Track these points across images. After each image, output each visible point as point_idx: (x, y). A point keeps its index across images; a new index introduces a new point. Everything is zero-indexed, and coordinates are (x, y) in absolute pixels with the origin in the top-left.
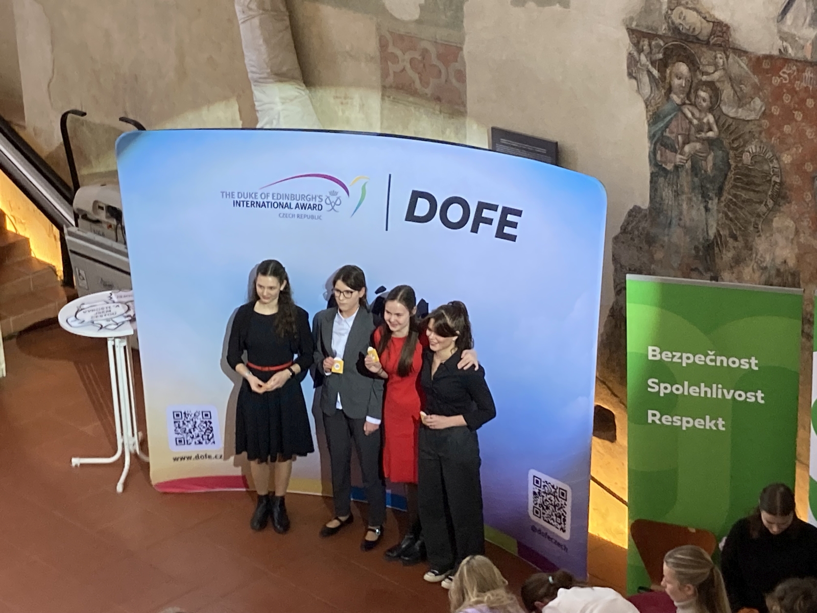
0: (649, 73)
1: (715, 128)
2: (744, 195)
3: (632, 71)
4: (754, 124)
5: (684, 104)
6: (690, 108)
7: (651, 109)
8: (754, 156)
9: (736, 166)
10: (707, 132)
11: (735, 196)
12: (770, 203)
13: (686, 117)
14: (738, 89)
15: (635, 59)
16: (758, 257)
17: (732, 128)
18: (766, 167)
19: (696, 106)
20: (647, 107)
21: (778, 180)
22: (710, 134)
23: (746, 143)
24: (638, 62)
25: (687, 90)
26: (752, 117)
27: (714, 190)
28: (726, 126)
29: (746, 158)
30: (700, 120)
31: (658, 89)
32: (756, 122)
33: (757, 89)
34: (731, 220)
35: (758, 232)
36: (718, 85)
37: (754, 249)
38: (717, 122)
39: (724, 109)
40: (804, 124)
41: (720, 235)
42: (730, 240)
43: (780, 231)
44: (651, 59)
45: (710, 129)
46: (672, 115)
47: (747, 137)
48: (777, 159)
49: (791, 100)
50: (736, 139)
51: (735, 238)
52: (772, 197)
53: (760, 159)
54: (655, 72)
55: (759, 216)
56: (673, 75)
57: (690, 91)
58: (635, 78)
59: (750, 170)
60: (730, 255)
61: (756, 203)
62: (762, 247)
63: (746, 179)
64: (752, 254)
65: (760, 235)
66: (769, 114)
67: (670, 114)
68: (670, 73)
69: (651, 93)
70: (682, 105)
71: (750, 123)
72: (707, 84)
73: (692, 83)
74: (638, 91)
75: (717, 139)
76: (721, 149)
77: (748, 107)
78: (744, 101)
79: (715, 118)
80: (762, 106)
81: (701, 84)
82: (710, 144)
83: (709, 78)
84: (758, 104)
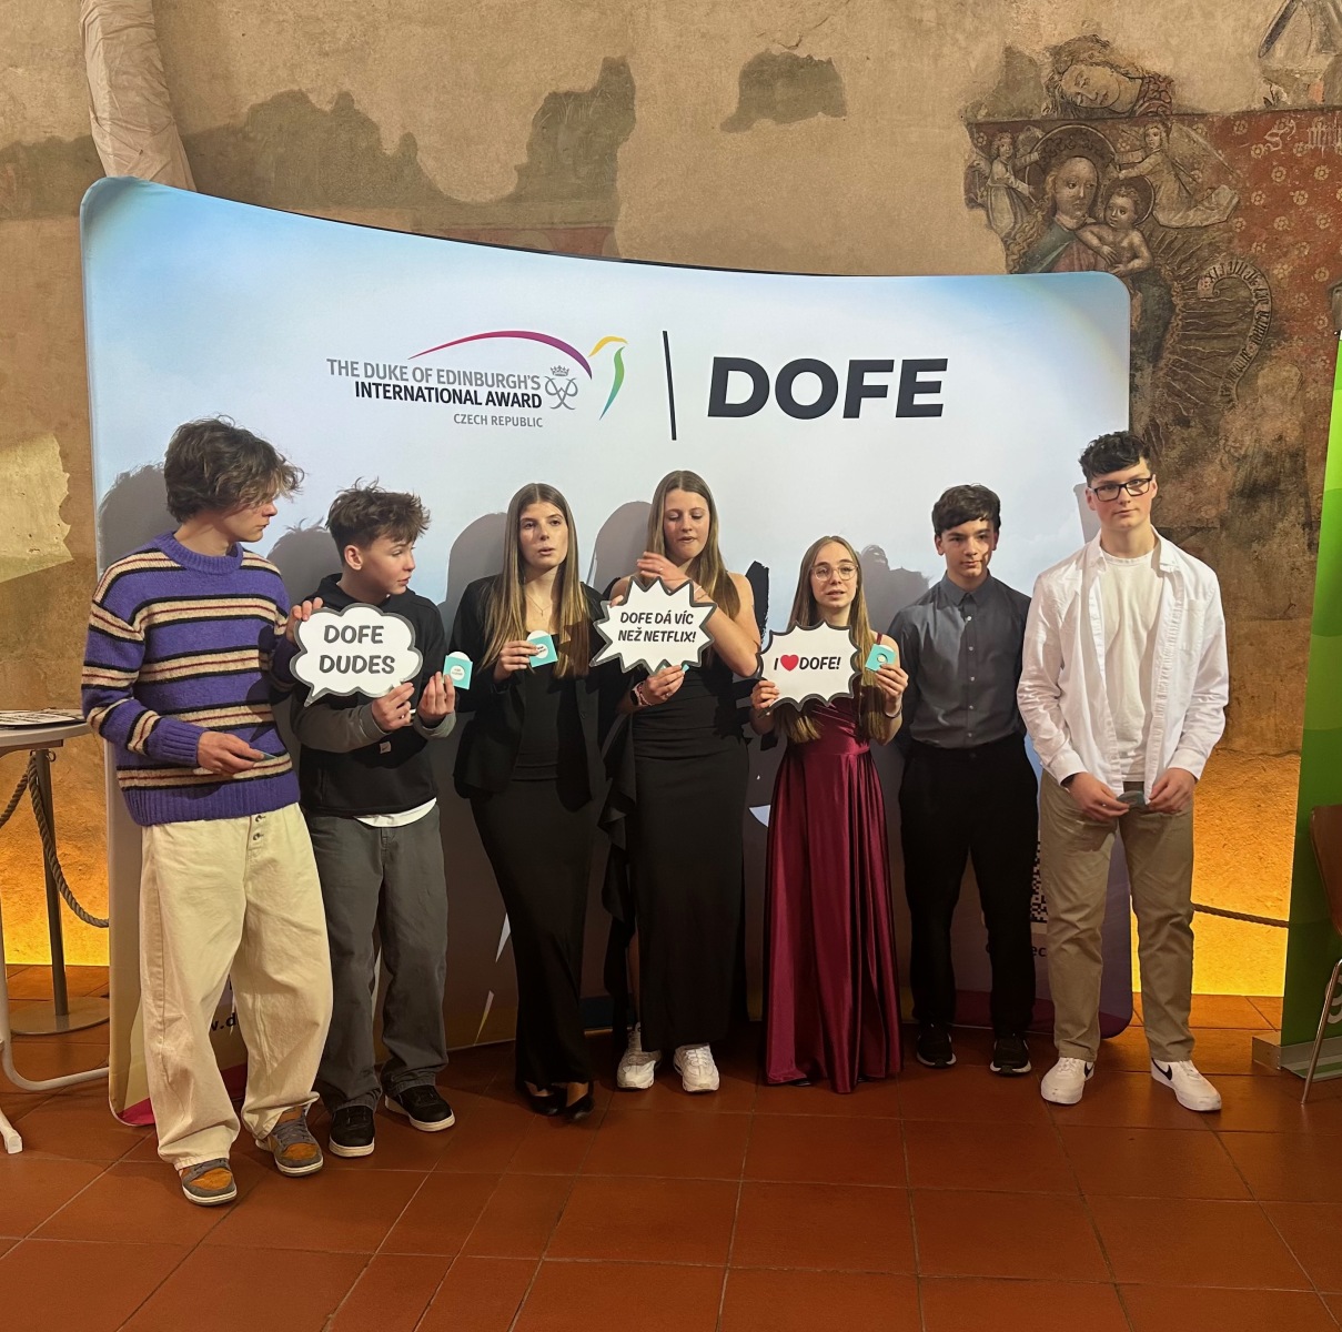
0: (1010, 190)
2: (1203, 348)
3: (976, 196)
4: (1219, 229)
5: (1085, 225)
6: (1096, 229)
7: (1015, 249)
8: (1220, 280)
9: (1184, 306)
10: (1129, 262)
11: (1186, 353)
12: (1252, 349)
13: (1089, 247)
14: (1185, 179)
15: (981, 174)
16: (1230, 443)
17: (1177, 245)
18: (1243, 293)
19: (1107, 224)
20: (1007, 248)
21: (1266, 308)
22: (1136, 263)
23: (1205, 262)
24: (987, 178)
25: (1089, 201)
26: (1214, 218)
27: (1144, 353)
28: (1163, 244)
29: (1205, 287)
30: (1114, 245)
31: (1029, 212)
33: (1222, 172)
34: (1179, 394)
35: (1231, 400)
36: (1150, 179)
37: (1222, 434)
38: (1147, 241)
39: (1162, 217)
40: (1311, 209)
41: (1156, 426)
42: (1176, 429)
43: (1269, 390)
44: (1013, 168)
45: (1135, 256)
46: (1061, 249)
47: (1205, 253)
48: (1263, 275)
49: (1287, 175)
50: (1183, 261)
51: (1184, 422)
52: (1255, 339)
53: (1230, 282)
54: (1023, 187)
55: (1231, 375)
56: (1060, 183)
57: (1095, 204)
58: (982, 206)
59: (1211, 305)
60: (1174, 454)
61: (1225, 356)
62: (1238, 424)
63: (1206, 321)
64: (1217, 441)
65: (1234, 406)
66: (1247, 208)
67: (1055, 248)
68: (1054, 182)
69: (1015, 223)
70: (1079, 228)
71: (1210, 229)
72: (1129, 182)
73: (1098, 188)
74: (990, 225)
75: (1147, 269)
76: (1155, 283)
77: (1206, 204)
78: (1198, 197)
79: (1143, 235)
80: (1232, 198)
81: (1117, 185)
82: (1134, 281)
83: (1133, 173)
84: (1226, 195)
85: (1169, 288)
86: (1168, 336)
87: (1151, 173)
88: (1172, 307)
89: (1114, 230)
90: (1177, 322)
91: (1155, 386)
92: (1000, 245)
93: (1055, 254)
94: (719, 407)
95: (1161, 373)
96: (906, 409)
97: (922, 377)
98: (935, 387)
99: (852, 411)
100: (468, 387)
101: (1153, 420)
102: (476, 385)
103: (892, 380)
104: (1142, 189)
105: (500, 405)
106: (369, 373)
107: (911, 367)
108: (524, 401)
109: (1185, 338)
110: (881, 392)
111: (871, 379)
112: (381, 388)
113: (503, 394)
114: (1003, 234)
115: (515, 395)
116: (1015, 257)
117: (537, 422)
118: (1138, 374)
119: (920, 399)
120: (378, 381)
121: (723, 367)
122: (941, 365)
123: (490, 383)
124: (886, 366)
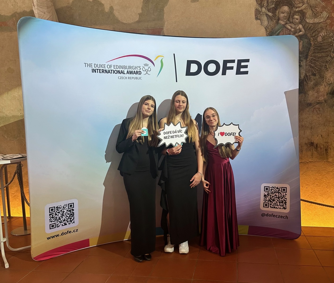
0: (267, 15)
1: (303, 30)
2: (319, 55)
3: (258, 16)
5: (287, 23)
6: (290, 24)
7: (268, 30)
8: (323, 38)
9: (314, 44)
10: (299, 33)
11: (315, 56)
12: (333, 55)
13: (288, 29)
14: (314, 10)
16: (327, 80)
17: (312, 28)
18: (330, 40)
19: (293, 23)
20: (266, 30)
22: (301, 33)
23: (319, 32)
24: (260, 12)
25: (288, 17)
26: (322, 20)
27: (303, 57)
28: (308, 28)
29: (320, 39)
30: (294, 28)
31: (272, 20)
32: (324, 22)
33: (324, 8)
34: (313, 67)
35: (327, 69)
36: (305, 11)
37: (325, 78)
38: (304, 27)
39: (308, 21)
41: (307, 76)
42: (312, 77)
44: (268, 9)
45: (300, 31)
46: (281, 30)
47: (320, 30)
50: (313, 32)
51: (314, 75)
53: (326, 37)
54: (270, 14)
55: (327, 62)
56: (280, 12)
57: (289, 18)
58: (259, 19)
59: (321, 44)
60: (312, 83)
61: (325, 57)
62: (329, 75)
63: (320, 48)
64: (323, 80)
65: (328, 70)
66: (331, 17)
67: (279, 30)
68: (279, 12)
69: (268, 23)
70: (285, 24)
71: (321, 23)
72: (299, 12)
73: (290, 13)
74: (261, 24)
75: (304, 34)
76: (306, 38)
77: (320, 17)
78: (317, 15)
79: (303, 26)
80: (327, 15)
81: (295, 13)
82: (300, 38)
83: (300, 9)
84: (325, 14)
85: (310, 40)
86: (310, 52)
87: (305, 9)
88: (311, 44)
89: (295, 24)
90: (312, 48)
91: (306, 65)
92: (264, 29)
93: (279, 31)
94: (188, 73)
95: (308, 62)
96: (238, 72)
97: (243, 64)
98: (246, 67)
99: (224, 73)
100: (122, 69)
101: (306, 74)
102: (124, 69)
103: (235, 65)
104: (302, 14)
105: (130, 74)
106: (95, 66)
107: (240, 61)
108: (137, 73)
109: (314, 52)
110: (232, 68)
111: (229, 65)
112: (98, 70)
113: (131, 71)
114: (265, 27)
115: (134, 71)
116: (268, 32)
117: (140, 78)
118: (302, 62)
119: (242, 70)
120: (98, 68)
121: (189, 63)
122: (248, 61)
123: (128, 68)
124: (233, 61)
